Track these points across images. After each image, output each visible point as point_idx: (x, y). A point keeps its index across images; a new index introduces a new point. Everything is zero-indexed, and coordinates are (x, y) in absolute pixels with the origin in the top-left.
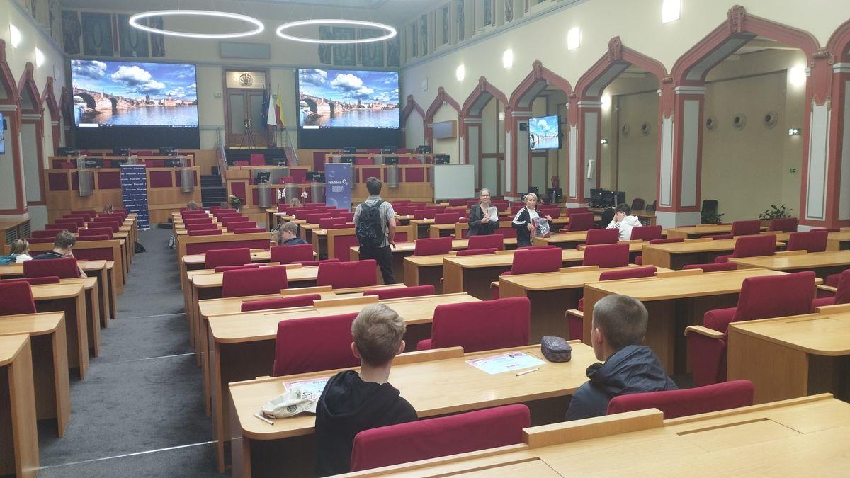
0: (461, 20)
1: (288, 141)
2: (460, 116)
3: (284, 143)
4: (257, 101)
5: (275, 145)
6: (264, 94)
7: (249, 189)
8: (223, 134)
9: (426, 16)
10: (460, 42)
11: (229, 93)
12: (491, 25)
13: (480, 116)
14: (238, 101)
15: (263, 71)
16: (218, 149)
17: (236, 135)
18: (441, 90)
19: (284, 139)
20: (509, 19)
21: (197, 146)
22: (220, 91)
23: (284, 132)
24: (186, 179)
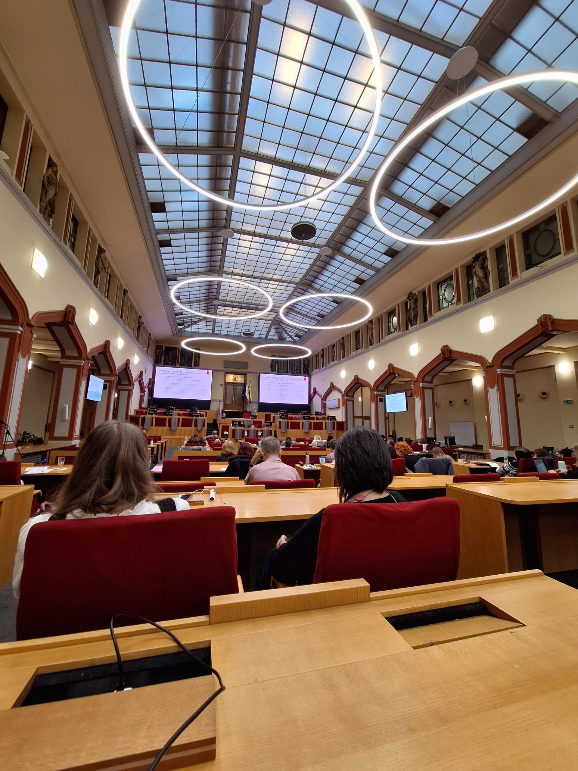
0: (343, 348)
1: (253, 408)
2: (342, 396)
3: (251, 409)
4: (240, 389)
5: (247, 410)
6: (244, 385)
8: (222, 404)
9: (324, 349)
10: (343, 359)
11: (227, 384)
12: (360, 349)
13: (353, 396)
14: (231, 388)
15: (244, 374)
16: (219, 410)
17: (228, 404)
18: (332, 384)
19: (251, 407)
20: (371, 345)
21: (209, 409)
22: (223, 383)
23: (251, 404)
24: (200, 424)
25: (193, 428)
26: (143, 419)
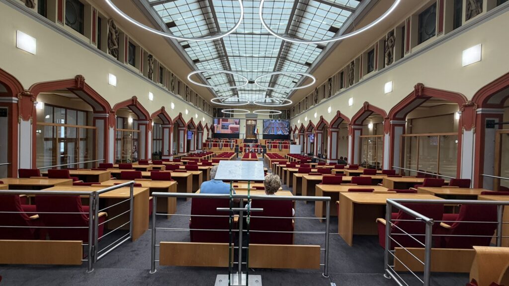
6: (255, 126)
7: (244, 148)
8: (245, 135)
17: (248, 135)
21: (239, 138)
22: (245, 125)
24: (232, 146)
25: (229, 148)
26: (208, 144)
